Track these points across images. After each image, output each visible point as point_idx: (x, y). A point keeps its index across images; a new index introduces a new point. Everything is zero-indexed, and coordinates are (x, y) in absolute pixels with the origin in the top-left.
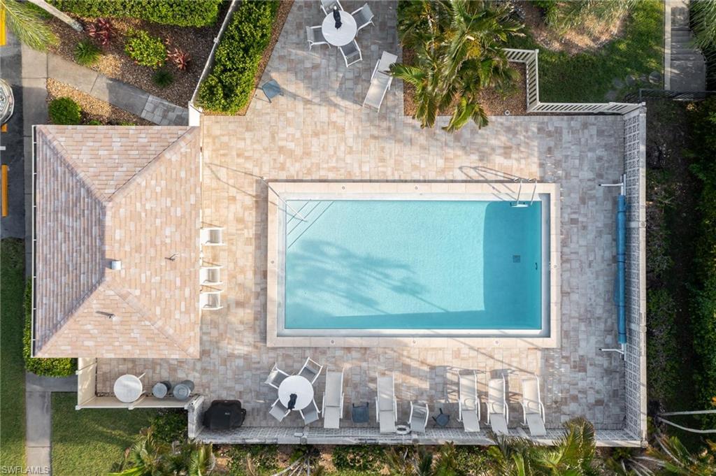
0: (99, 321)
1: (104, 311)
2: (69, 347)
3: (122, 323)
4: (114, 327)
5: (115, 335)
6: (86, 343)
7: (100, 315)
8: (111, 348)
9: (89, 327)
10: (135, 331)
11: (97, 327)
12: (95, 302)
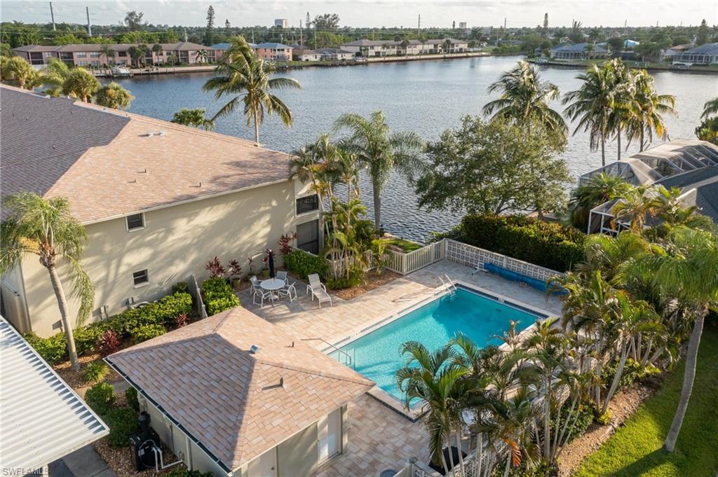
0: (273, 396)
1: (271, 385)
2: (261, 438)
3: (294, 387)
4: (289, 395)
5: (295, 401)
6: (275, 423)
7: (270, 390)
8: (300, 415)
9: (268, 406)
10: (310, 388)
11: (275, 403)
12: (258, 381)
